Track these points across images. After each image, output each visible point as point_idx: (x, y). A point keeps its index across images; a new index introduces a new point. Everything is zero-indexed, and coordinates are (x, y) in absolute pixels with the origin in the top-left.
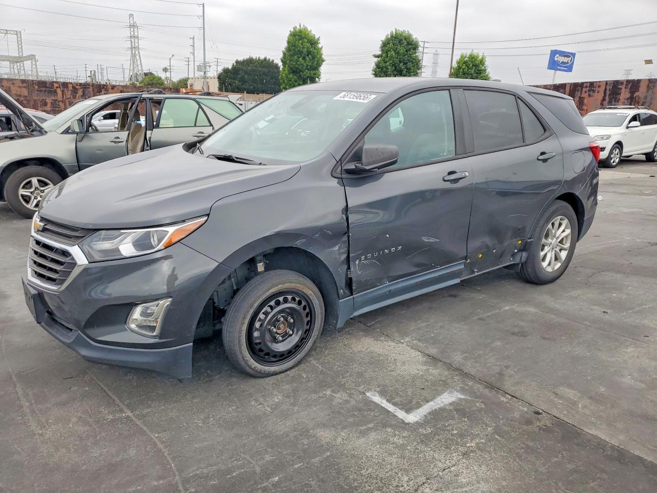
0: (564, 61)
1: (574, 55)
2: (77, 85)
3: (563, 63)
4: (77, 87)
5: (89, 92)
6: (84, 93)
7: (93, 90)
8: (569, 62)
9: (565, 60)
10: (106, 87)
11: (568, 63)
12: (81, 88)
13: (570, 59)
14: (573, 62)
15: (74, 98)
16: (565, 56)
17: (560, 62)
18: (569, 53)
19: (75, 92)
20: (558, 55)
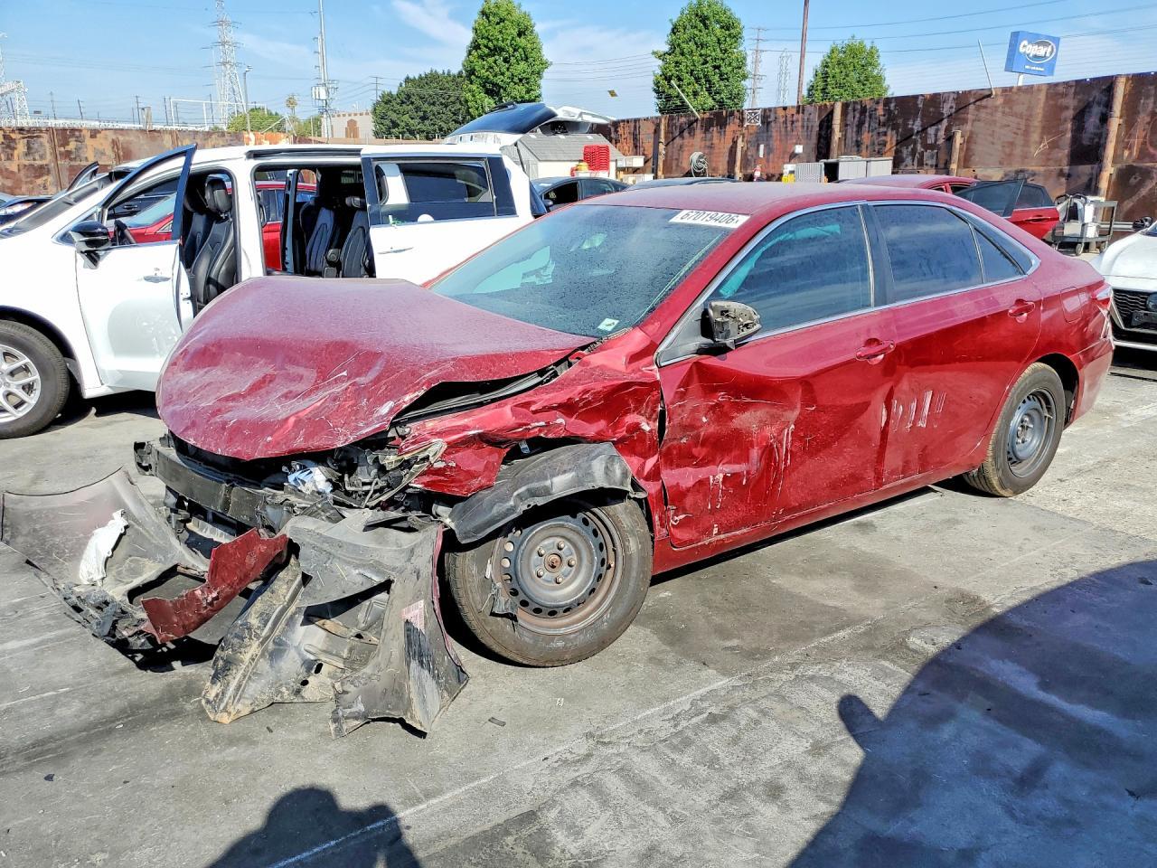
0: (1038, 54)
1: (1057, 40)
2: (13, 131)
3: (1036, 57)
4: (13, 136)
5: (41, 144)
6: (29, 148)
7: (51, 140)
8: (1048, 55)
9: (1041, 51)
10: (77, 133)
11: (1045, 57)
12: (24, 138)
13: (1050, 47)
14: (1056, 55)
15: (8, 159)
16: (1039, 44)
17: (1031, 55)
18: (1049, 37)
19: (8, 147)
20: (1025, 42)
